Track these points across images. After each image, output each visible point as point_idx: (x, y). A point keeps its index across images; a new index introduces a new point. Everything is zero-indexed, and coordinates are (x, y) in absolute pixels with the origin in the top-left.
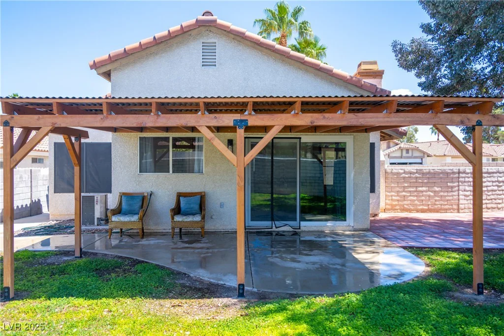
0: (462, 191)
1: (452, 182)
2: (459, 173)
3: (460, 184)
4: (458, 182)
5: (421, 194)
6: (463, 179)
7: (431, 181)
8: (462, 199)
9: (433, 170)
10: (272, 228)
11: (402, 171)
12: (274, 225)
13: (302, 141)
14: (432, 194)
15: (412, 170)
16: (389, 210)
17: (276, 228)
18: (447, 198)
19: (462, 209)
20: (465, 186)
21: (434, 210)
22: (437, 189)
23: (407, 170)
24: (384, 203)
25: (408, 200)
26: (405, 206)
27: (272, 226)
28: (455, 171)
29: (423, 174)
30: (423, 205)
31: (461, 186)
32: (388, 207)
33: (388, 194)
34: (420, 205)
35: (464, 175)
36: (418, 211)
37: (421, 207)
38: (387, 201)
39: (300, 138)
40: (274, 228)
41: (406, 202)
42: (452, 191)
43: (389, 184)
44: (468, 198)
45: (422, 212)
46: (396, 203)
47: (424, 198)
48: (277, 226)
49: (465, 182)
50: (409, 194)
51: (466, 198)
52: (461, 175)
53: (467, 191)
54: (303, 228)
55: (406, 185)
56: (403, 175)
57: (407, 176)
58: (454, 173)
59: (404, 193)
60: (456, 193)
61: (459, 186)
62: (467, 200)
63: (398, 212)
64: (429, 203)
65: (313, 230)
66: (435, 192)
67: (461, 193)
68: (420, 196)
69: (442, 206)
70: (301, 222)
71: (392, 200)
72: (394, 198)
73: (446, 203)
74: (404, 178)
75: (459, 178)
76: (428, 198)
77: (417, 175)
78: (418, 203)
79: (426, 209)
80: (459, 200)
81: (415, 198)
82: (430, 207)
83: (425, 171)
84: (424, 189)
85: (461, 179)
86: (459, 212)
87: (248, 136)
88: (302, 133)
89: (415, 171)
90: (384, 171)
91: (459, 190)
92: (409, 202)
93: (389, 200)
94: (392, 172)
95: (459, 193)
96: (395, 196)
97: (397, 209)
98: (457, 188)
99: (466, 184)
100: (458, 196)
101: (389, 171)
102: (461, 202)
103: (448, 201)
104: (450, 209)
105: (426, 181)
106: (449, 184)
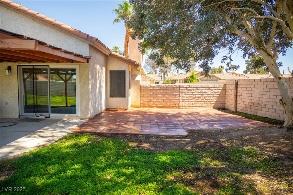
0: (181, 97)
1: (176, 92)
2: (180, 87)
3: (180, 93)
4: (179, 92)
5: (159, 99)
6: (182, 91)
7: (164, 91)
8: (181, 101)
9: (166, 85)
10: (34, 117)
11: (149, 86)
12: (35, 115)
13: (50, 68)
14: (165, 98)
15: (155, 86)
16: (142, 106)
17: (36, 117)
18: (173, 101)
19: (181, 107)
20: (183, 94)
21: (166, 107)
22: (167, 96)
23: (152, 86)
24: (140, 103)
25: (152, 102)
26: (151, 105)
27: (34, 116)
28: (178, 86)
29: (160, 87)
30: (160, 104)
31: (180, 94)
32: (142, 105)
33: (142, 98)
34: (158, 104)
35: (182, 89)
36: (157, 107)
37: (159, 105)
38: (141, 102)
39: (49, 66)
40: (35, 116)
41: (151, 103)
42: (176, 97)
43: (142, 93)
44: (184, 101)
45: (159, 108)
46: (146, 103)
47: (161, 100)
48: (37, 115)
49: (183, 92)
50: (153, 99)
51: (183, 101)
52: (181, 88)
53: (184, 97)
54: (51, 117)
55: (151, 94)
56: (150, 88)
57: (152, 89)
58: (177, 87)
59: (150, 98)
60: (178, 98)
61: (179, 94)
62: (184, 102)
63: (147, 108)
64: (164, 103)
65: (57, 118)
66: (167, 97)
67: (180, 98)
68: (159, 100)
69: (170, 105)
70: (51, 114)
71: (144, 101)
72: (145, 100)
73: (172, 103)
74: (150, 90)
75: (179, 90)
76: (163, 100)
77: (157, 88)
78: (158, 103)
79: (162, 106)
80: (179, 102)
81: (156, 101)
82: (164, 105)
83: (161, 86)
84: (161, 96)
85: (180, 91)
86: (179, 108)
87: (19, 64)
88: (50, 63)
89: (156, 86)
90: (140, 86)
91: (179, 97)
92: (153, 103)
93: (142, 101)
94: (144, 87)
95: (179, 98)
96: (145, 99)
97: (147, 106)
98: (178, 95)
99: (183, 93)
100: (179, 100)
101: (142, 86)
102: (180, 103)
103: (174, 102)
104: (174, 107)
105: (162, 91)
106: (174, 93)
